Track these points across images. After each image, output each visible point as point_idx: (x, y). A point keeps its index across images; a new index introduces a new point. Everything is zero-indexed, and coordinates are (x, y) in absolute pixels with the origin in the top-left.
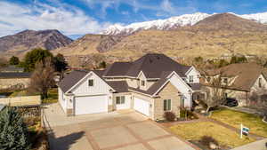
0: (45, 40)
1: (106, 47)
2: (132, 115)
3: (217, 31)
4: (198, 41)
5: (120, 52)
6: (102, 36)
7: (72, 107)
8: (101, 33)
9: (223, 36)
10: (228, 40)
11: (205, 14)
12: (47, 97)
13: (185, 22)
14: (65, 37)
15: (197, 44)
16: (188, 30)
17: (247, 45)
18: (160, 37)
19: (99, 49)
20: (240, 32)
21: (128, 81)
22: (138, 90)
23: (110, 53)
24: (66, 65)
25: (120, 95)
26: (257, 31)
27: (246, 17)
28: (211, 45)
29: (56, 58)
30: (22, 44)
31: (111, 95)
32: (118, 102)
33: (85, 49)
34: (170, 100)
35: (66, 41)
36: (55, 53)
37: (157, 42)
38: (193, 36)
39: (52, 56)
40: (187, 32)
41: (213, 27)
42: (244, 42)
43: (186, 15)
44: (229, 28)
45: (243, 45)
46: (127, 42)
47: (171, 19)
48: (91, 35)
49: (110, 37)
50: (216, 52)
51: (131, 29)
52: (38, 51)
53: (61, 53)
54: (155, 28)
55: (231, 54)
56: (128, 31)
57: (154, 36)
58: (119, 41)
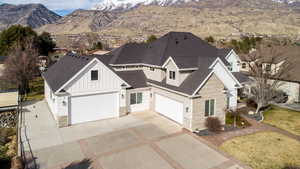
0: (27, 16)
1: (100, 25)
2: (155, 122)
3: (224, 7)
4: (204, 19)
5: (116, 30)
6: (96, 12)
7: (66, 114)
9: (231, 14)
10: (237, 18)
12: (28, 91)
14: (51, 12)
15: (202, 22)
16: (194, 7)
17: (256, 24)
18: (163, 14)
19: (92, 27)
20: (249, 10)
21: (146, 70)
22: (163, 84)
23: (105, 31)
24: (54, 45)
25: (136, 91)
26: (268, 8)
28: (218, 23)
29: (41, 38)
31: (124, 92)
32: (133, 102)
33: (75, 27)
34: (213, 101)
35: (53, 17)
36: (39, 31)
37: (158, 19)
38: (199, 13)
39: (36, 35)
40: (192, 9)
41: (219, 3)
42: (253, 20)
44: (237, 5)
45: (252, 24)
46: (125, 18)
48: (81, 10)
49: (105, 13)
50: (223, 32)
51: (129, 5)
52: (18, 29)
53: (47, 31)
54: (155, 3)
55: (239, 34)
56: (125, 7)
57: (154, 13)
58: (116, 18)
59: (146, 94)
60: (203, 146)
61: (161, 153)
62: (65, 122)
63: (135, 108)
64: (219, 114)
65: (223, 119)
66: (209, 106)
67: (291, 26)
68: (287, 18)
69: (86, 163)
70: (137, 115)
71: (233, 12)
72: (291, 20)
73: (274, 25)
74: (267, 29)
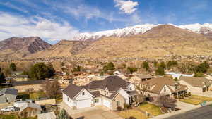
0: (28, 45)
1: (77, 50)
3: (161, 37)
6: (75, 42)
8: (74, 39)
9: (165, 41)
10: (170, 45)
11: (152, 25)
13: (138, 31)
14: (45, 43)
15: (146, 48)
16: (140, 37)
17: (183, 48)
18: (119, 42)
19: (72, 52)
20: (177, 39)
21: (100, 91)
22: (105, 96)
23: (80, 55)
25: (96, 98)
26: (190, 37)
27: (182, 27)
28: (157, 48)
30: (10, 48)
31: (92, 99)
32: (96, 102)
33: (61, 52)
34: (119, 101)
35: (46, 46)
37: (116, 46)
38: (143, 41)
40: (139, 39)
41: (158, 35)
42: (180, 46)
43: (138, 26)
44: (170, 36)
45: (179, 48)
46: (94, 46)
47: (127, 29)
48: (65, 41)
49: (81, 42)
50: (161, 54)
51: (96, 36)
54: (115, 35)
55: (171, 55)
56: (94, 38)
57: (114, 42)
58: (88, 46)
59: (100, 99)
60: (115, 114)
61: (103, 116)
62: (75, 108)
63: (96, 104)
64: (122, 105)
65: (123, 107)
66: (118, 103)
67: (206, 50)
68: (203, 44)
69: (83, 117)
70: (98, 106)
71: (167, 40)
72: (206, 45)
73: (195, 49)
74: (190, 52)
